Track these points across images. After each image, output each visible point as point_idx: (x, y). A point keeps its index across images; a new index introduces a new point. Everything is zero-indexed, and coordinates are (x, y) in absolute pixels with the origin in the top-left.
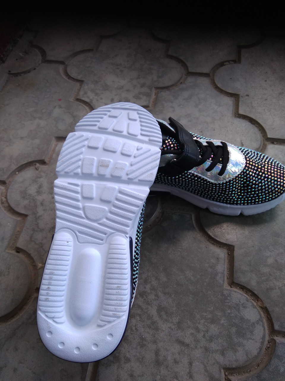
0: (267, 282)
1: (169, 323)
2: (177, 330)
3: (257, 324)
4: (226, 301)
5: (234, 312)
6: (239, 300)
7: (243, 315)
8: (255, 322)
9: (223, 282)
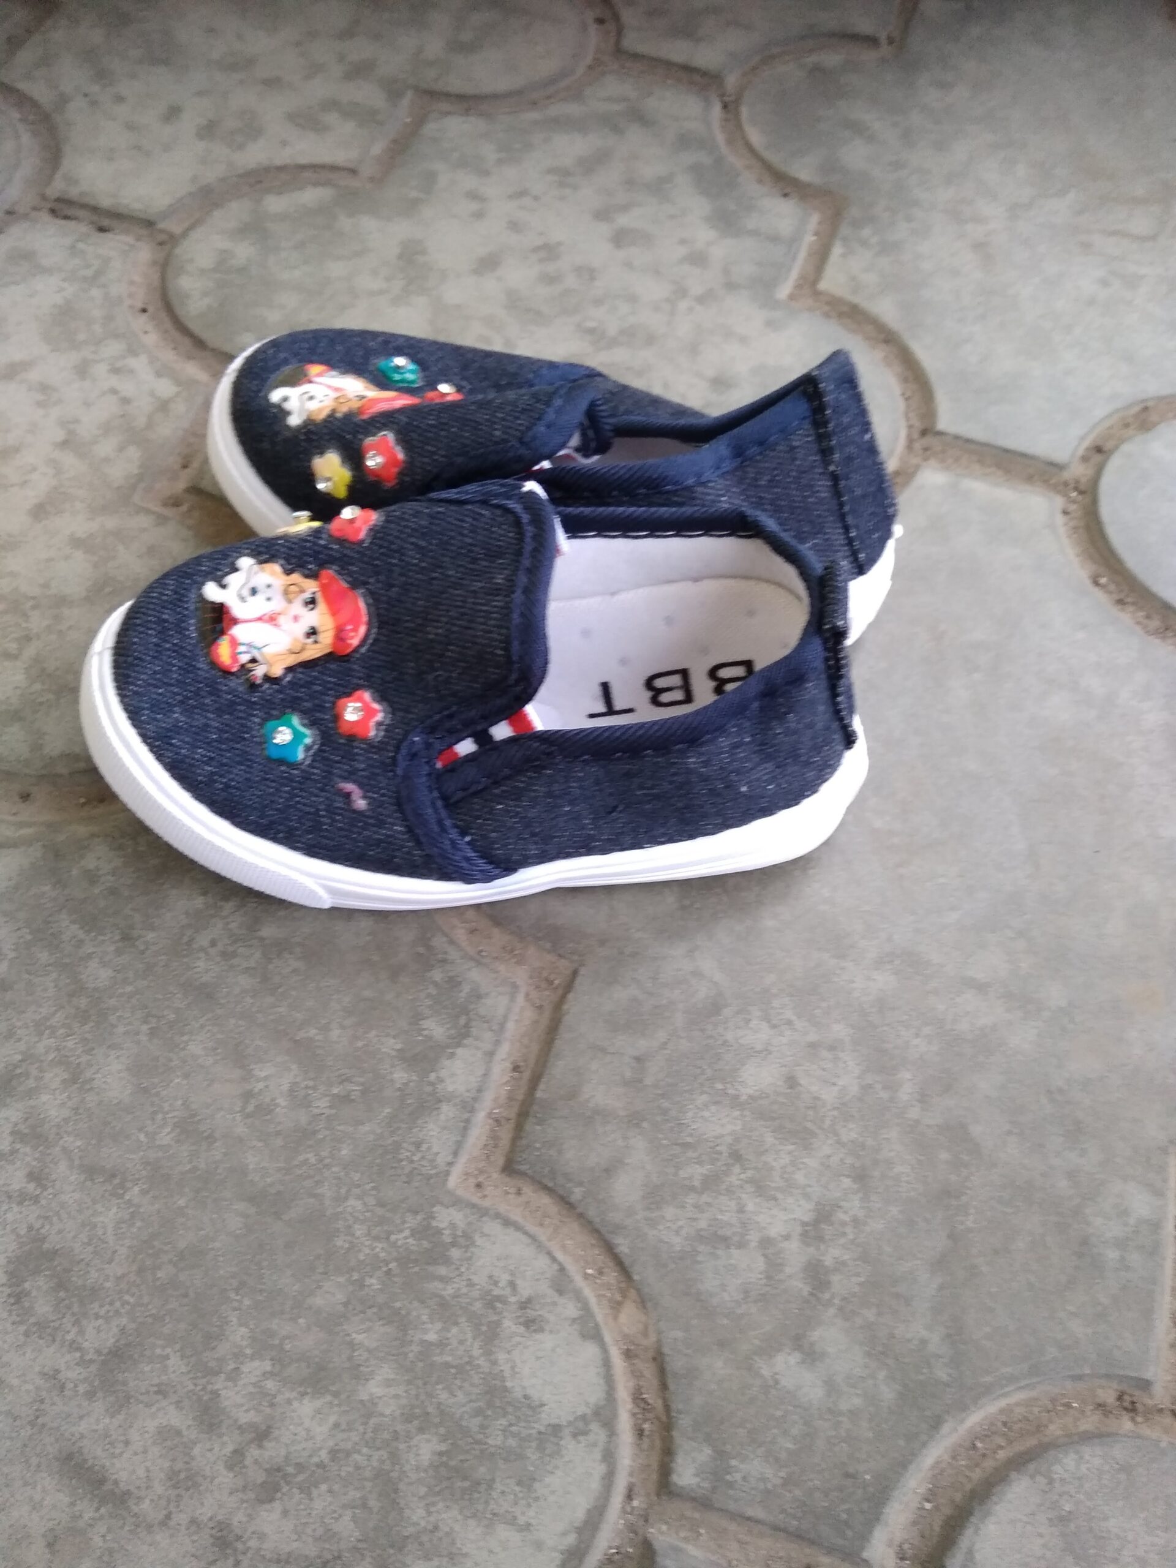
0: (705, 1198)
1: (52, 1350)
2: (90, 1395)
3: (575, 1435)
4: (431, 1268)
5: (461, 1342)
6: (512, 1274)
7: (506, 1368)
8: (570, 1423)
9: (450, 1159)
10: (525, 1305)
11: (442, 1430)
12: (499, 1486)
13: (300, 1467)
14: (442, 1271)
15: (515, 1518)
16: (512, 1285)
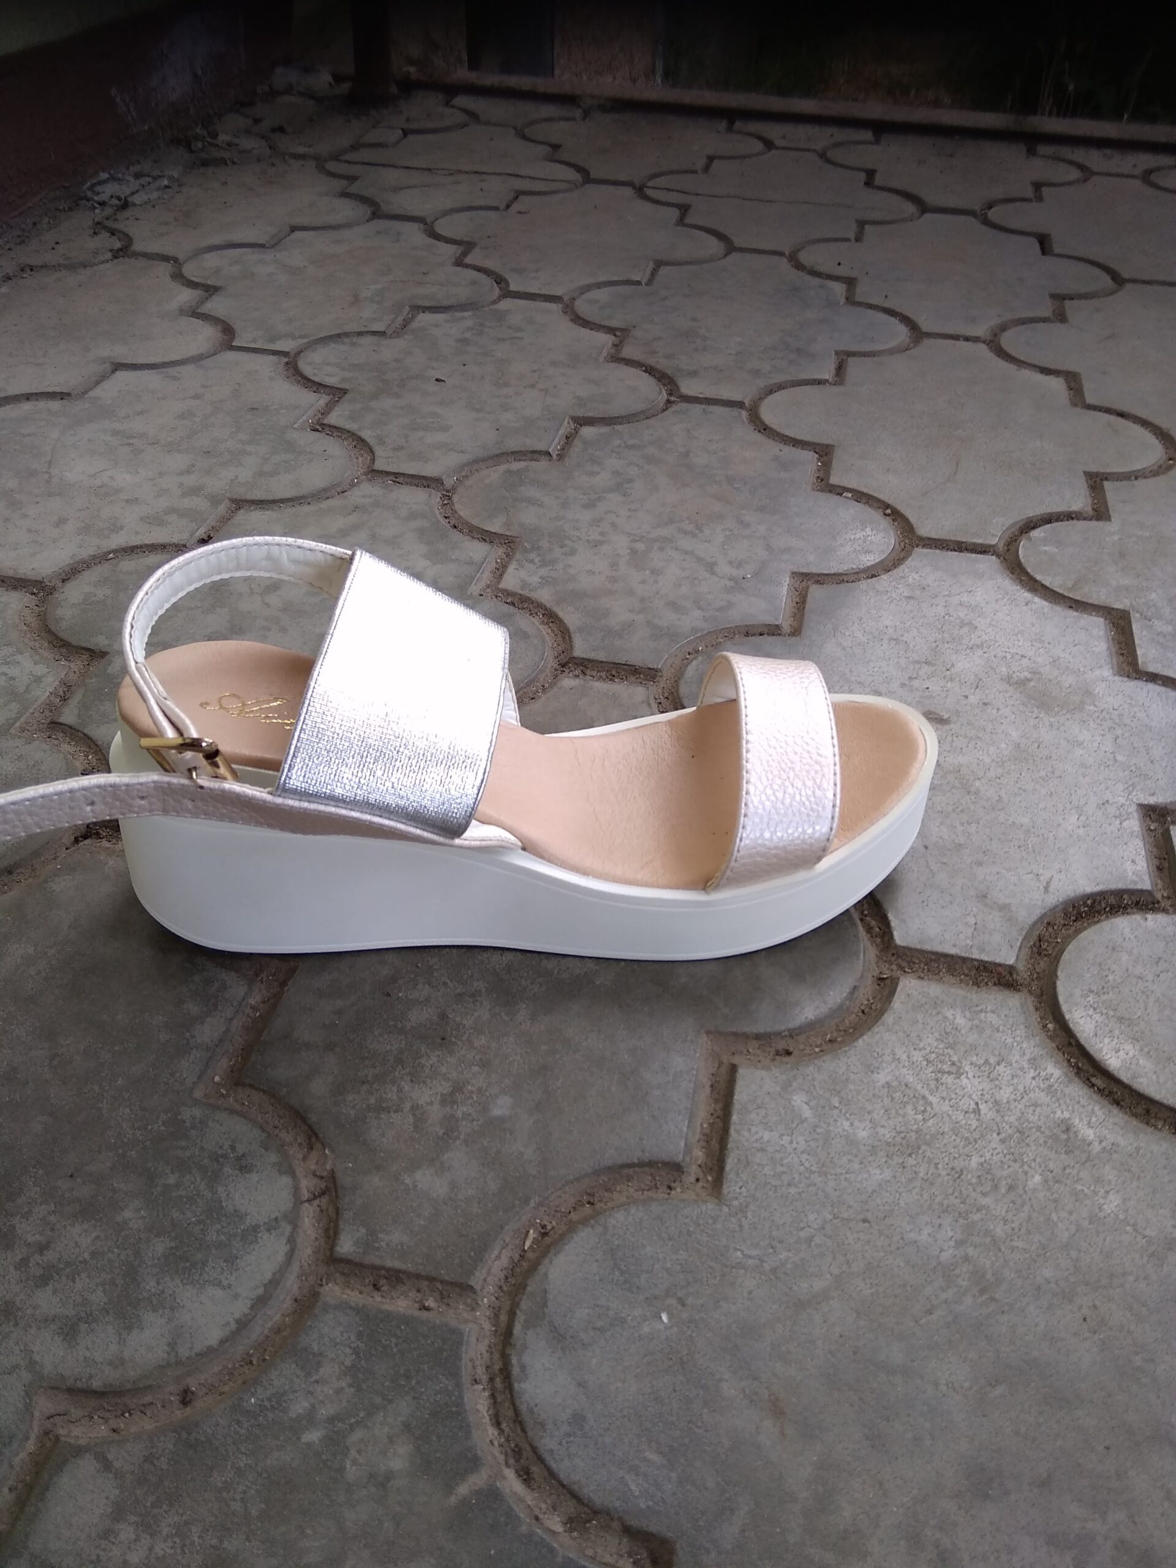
0: (375, 1086)
4: (175, 1143)
6: (232, 1141)
7: (224, 1195)
8: (266, 1223)
10: (238, 1159)
11: (173, 1234)
12: (211, 1264)
13: (68, 1264)
14: (184, 1144)
15: (221, 1281)
16: (233, 1148)
